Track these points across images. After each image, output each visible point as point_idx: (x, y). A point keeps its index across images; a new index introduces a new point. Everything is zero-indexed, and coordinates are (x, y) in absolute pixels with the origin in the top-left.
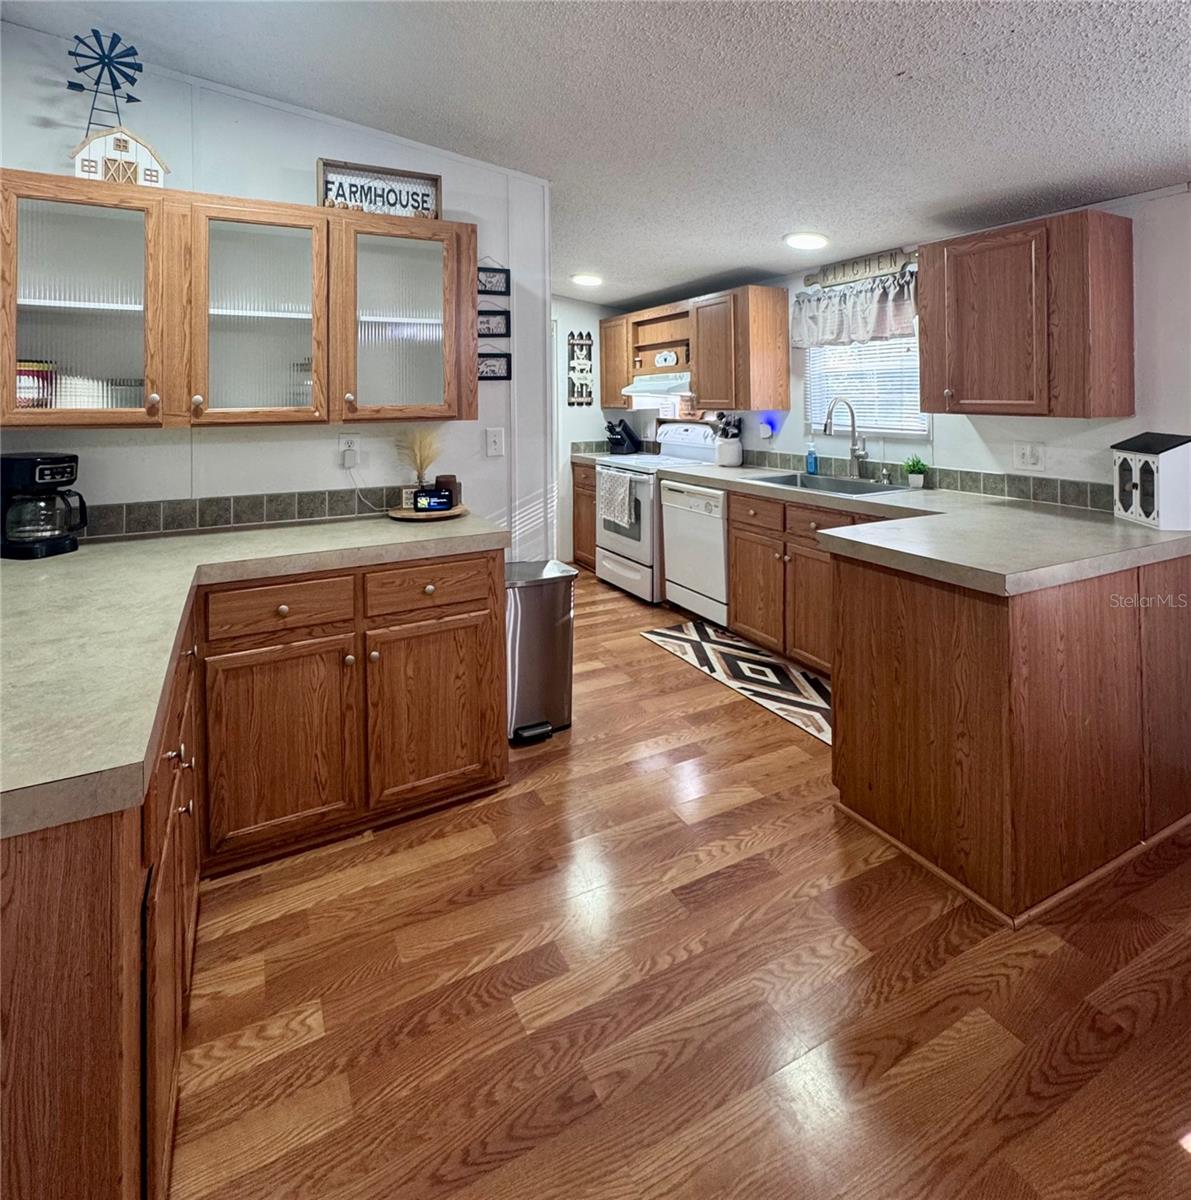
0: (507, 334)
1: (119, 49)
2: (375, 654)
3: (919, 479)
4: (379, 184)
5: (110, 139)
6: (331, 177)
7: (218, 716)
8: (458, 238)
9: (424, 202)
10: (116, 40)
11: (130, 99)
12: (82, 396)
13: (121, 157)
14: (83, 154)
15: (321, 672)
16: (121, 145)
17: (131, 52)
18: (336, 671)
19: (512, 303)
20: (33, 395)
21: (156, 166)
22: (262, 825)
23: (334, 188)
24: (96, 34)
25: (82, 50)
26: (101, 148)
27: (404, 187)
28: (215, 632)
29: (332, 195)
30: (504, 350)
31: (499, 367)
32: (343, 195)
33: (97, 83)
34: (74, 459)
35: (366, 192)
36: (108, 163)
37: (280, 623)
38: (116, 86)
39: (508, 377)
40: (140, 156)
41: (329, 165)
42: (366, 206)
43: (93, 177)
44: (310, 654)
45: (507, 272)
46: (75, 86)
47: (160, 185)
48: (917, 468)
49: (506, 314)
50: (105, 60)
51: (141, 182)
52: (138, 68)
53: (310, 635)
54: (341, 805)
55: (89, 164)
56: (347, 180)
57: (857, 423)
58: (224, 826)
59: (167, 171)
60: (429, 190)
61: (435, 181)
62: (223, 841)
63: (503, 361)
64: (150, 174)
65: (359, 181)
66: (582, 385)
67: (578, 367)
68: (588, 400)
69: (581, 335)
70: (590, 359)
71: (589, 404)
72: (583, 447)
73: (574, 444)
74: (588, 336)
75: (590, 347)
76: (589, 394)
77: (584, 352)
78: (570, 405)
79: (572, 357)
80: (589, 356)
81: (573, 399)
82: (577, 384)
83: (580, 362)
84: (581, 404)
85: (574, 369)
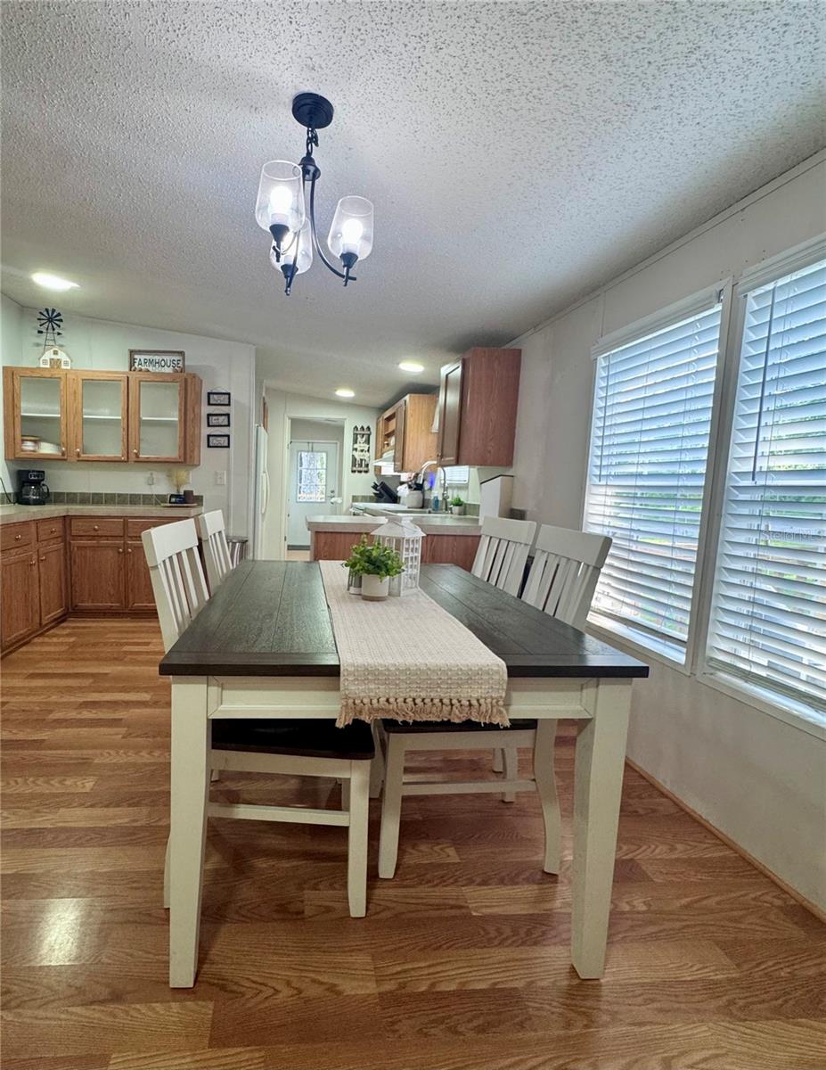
0: (229, 425)
1: (55, 314)
2: (130, 550)
3: (456, 509)
4: (157, 358)
5: (52, 351)
6: (136, 356)
7: (75, 561)
8: (186, 380)
9: (178, 363)
10: (54, 310)
11: (59, 334)
12: (47, 449)
13: (55, 357)
14: (43, 358)
15: (111, 553)
16: (56, 353)
17: (59, 315)
18: (117, 554)
19: (232, 410)
20: (32, 449)
21: (68, 359)
22: (90, 604)
23: (137, 361)
24: (47, 310)
25: (42, 317)
26: (49, 355)
27: (168, 358)
28: (74, 533)
29: (136, 365)
30: (227, 433)
31: (224, 441)
32: (141, 364)
33: (47, 329)
34: (44, 472)
35: (151, 362)
36: (51, 360)
37: (93, 533)
38: (54, 329)
39: (228, 447)
40: (62, 356)
41: (132, 352)
42: (150, 369)
43: (46, 366)
44: (107, 547)
45: (229, 394)
46: (40, 332)
47: (69, 368)
48: (459, 503)
49: (228, 415)
50: (50, 320)
51: (63, 367)
52: (61, 320)
53: (107, 540)
54: (118, 604)
55: (45, 361)
56: (143, 357)
58: (77, 600)
59: (72, 361)
60: (180, 358)
61: (181, 353)
62: (76, 606)
63: (226, 438)
64: (66, 363)
65: (148, 357)
66: (362, 460)
67: (359, 449)
68: (366, 469)
69: (362, 428)
70: (369, 443)
71: (366, 472)
72: (360, 499)
73: (353, 497)
74: (369, 428)
75: (369, 435)
76: (367, 466)
77: (364, 439)
78: (354, 472)
79: (355, 441)
80: (368, 441)
81: (354, 469)
82: (358, 459)
83: (361, 445)
84: (360, 472)
85: (356, 449)
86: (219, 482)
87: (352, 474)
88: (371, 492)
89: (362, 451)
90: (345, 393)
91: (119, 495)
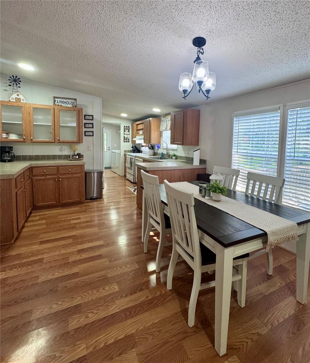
0: (93, 128)
1: (17, 78)
2: (60, 179)
3: (174, 157)
4: (65, 100)
5: (16, 94)
6: (56, 99)
7: (35, 187)
8: (79, 110)
9: (74, 103)
10: (16, 77)
11: (19, 87)
12: (13, 137)
13: (17, 97)
14: (12, 97)
15: (51, 182)
16: (18, 95)
17: (19, 79)
18: (54, 181)
19: (94, 122)
20: (5, 137)
21: (24, 98)
22: (42, 204)
23: (56, 101)
24: (13, 76)
25: (11, 79)
26: (14, 96)
27: (70, 101)
28: (34, 174)
29: (56, 103)
30: (92, 131)
31: (91, 134)
32: (58, 103)
33: (13, 85)
34: (12, 147)
35: (62, 102)
36: (16, 98)
37: (44, 174)
38: (17, 85)
39: (93, 136)
40: (21, 97)
41: (55, 97)
42: (62, 104)
43: (13, 101)
44: (50, 179)
45: (93, 116)
46: (10, 85)
47: (25, 102)
49: (93, 124)
50: (15, 81)
51: (22, 101)
52: (20, 81)
53: (50, 176)
54: (55, 202)
55: (13, 99)
56: (59, 100)
57: (168, 146)
58: (36, 203)
59: (26, 99)
60: (75, 101)
61: (76, 99)
62: (36, 205)
63: (92, 133)
64: (23, 100)
65: (61, 100)
66: (127, 138)
67: (126, 134)
68: (128, 141)
69: (127, 126)
70: (129, 132)
71: (129, 142)
72: (127, 151)
73: (125, 151)
74: (129, 127)
75: (129, 129)
76: (129, 140)
77: (128, 130)
78: (124, 142)
79: (125, 131)
80: (129, 131)
81: (125, 141)
82: (126, 137)
83: (126, 132)
84: (126, 142)
85: (125, 134)
86: (89, 149)
87: (124, 143)
88: (131, 149)
89: (127, 135)
90: (124, 115)
91: (47, 156)
